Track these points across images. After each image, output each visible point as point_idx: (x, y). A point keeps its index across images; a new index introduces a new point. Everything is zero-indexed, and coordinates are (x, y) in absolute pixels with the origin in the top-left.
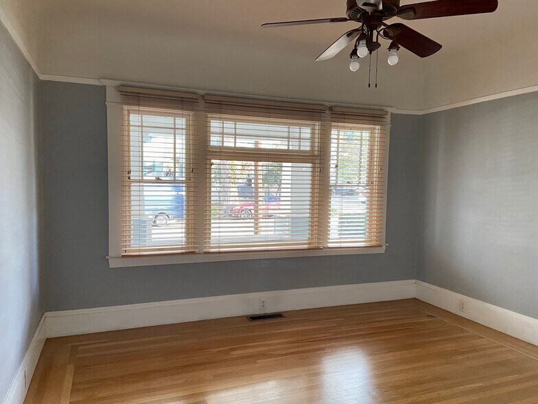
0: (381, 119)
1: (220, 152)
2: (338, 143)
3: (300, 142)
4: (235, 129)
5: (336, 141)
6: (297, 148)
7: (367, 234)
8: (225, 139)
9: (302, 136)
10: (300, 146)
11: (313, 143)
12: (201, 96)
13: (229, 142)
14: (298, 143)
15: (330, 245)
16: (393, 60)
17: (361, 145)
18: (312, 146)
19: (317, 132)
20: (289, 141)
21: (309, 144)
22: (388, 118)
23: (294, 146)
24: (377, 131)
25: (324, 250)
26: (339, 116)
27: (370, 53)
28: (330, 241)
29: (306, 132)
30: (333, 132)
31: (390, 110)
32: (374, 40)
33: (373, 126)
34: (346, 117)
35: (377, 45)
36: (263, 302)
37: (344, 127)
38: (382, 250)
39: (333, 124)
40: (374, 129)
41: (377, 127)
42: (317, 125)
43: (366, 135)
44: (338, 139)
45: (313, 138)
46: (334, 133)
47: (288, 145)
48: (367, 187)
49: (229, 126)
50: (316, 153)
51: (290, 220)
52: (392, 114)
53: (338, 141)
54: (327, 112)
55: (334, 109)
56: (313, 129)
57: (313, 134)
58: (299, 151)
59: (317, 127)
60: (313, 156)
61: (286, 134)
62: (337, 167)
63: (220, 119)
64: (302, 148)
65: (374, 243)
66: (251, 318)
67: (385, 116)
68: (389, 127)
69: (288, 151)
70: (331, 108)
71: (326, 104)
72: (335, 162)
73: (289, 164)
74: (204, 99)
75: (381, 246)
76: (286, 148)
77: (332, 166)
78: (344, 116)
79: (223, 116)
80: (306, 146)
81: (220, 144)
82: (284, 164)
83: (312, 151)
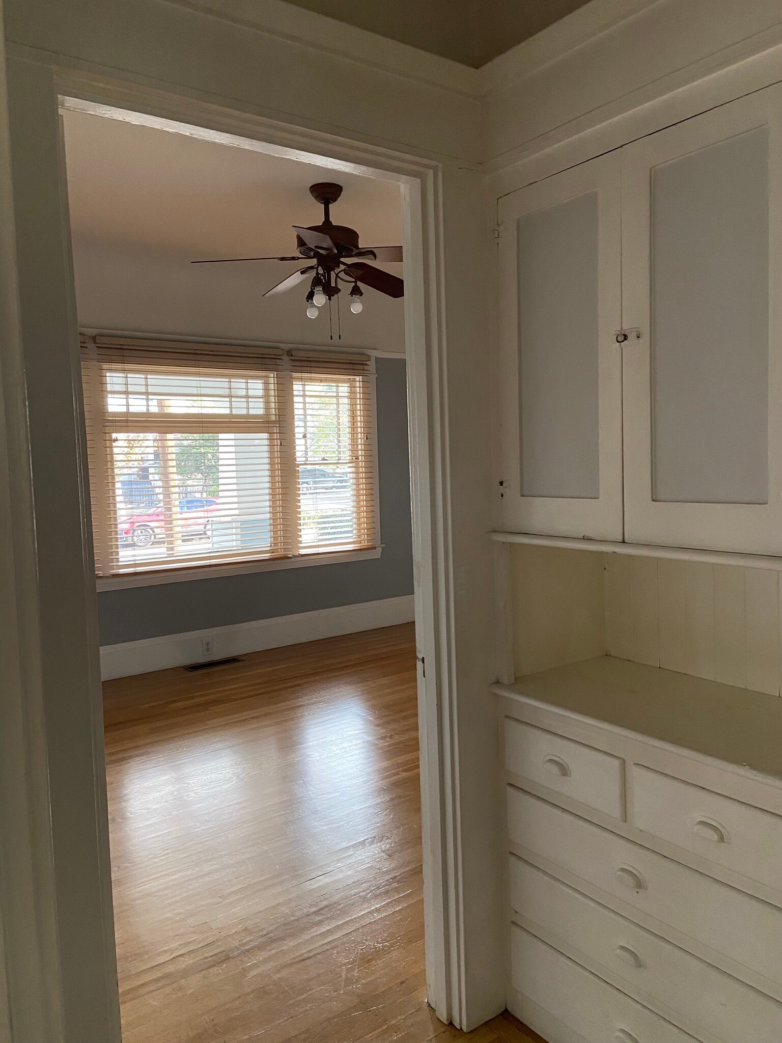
0: (361, 367)
1: (127, 421)
2: (305, 403)
3: (248, 402)
4: (147, 385)
5: (301, 399)
6: (244, 412)
7: (354, 532)
8: (131, 402)
9: (251, 393)
10: (248, 408)
11: (267, 403)
12: (90, 337)
13: (138, 405)
14: (245, 405)
15: (303, 552)
16: (356, 308)
17: (338, 404)
18: (267, 408)
19: (272, 387)
20: (231, 402)
21: (262, 405)
22: (372, 364)
23: (240, 409)
24: (358, 384)
25: (294, 559)
26: (303, 364)
27: (330, 299)
28: (301, 545)
29: (256, 387)
30: (295, 387)
31: (374, 354)
32: (333, 285)
33: (352, 377)
34: (313, 364)
35: (337, 290)
36: (207, 644)
37: (311, 380)
38: (377, 554)
39: (295, 375)
40: (354, 381)
41: (358, 378)
42: (272, 376)
43: (344, 389)
44: (304, 396)
45: (266, 396)
46: (297, 387)
47: (231, 408)
48: (351, 465)
49: (136, 380)
50: (273, 418)
51: (239, 524)
52: (377, 359)
53: (304, 400)
54: (285, 357)
55: (293, 354)
56: (266, 384)
57: (266, 389)
58: (248, 416)
59: (272, 380)
60: (268, 422)
61: (227, 392)
62: (305, 437)
63: (123, 371)
64: (252, 412)
65: (365, 544)
66: (191, 668)
67: (368, 363)
68: (374, 377)
69: (231, 416)
70: (289, 353)
71: (282, 345)
72: (302, 430)
73: (231, 436)
74: (95, 342)
75: (375, 548)
76: (227, 411)
77: (297, 436)
78: (309, 364)
79: (127, 366)
80: (257, 409)
81: (123, 409)
82: (221, 436)
83: (267, 414)
